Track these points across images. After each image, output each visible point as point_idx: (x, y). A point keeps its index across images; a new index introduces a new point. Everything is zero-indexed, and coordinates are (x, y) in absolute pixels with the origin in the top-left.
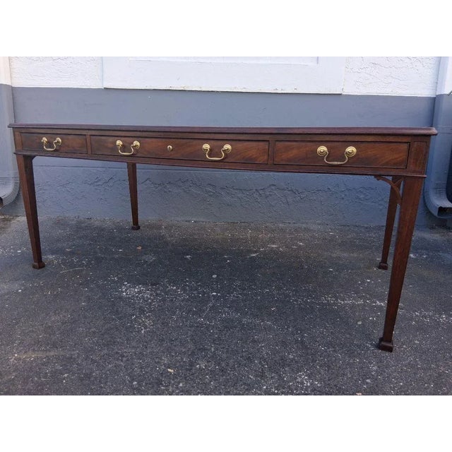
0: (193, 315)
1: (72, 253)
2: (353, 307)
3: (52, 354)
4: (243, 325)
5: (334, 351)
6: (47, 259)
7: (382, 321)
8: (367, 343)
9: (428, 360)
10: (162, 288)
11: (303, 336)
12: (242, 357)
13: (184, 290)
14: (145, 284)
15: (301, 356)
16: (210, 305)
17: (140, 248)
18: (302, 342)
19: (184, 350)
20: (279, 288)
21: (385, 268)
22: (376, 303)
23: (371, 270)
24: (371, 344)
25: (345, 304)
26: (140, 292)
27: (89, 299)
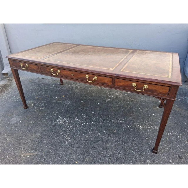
0: (84, 134)
1: (38, 100)
2: (145, 129)
3: (35, 153)
4: (103, 139)
5: (136, 153)
6: (28, 103)
7: (156, 137)
8: (148, 149)
9: (170, 158)
10: (73, 119)
11: (125, 146)
12: (102, 156)
13: (81, 121)
14: (66, 117)
15: (123, 156)
16: (91, 129)
17: (64, 96)
18: (124, 149)
19: (81, 152)
20: (118, 119)
21: (161, 107)
22: (154, 127)
23: (155, 108)
24: (150, 150)
25: (142, 128)
26: (65, 122)
27: (46, 126)
